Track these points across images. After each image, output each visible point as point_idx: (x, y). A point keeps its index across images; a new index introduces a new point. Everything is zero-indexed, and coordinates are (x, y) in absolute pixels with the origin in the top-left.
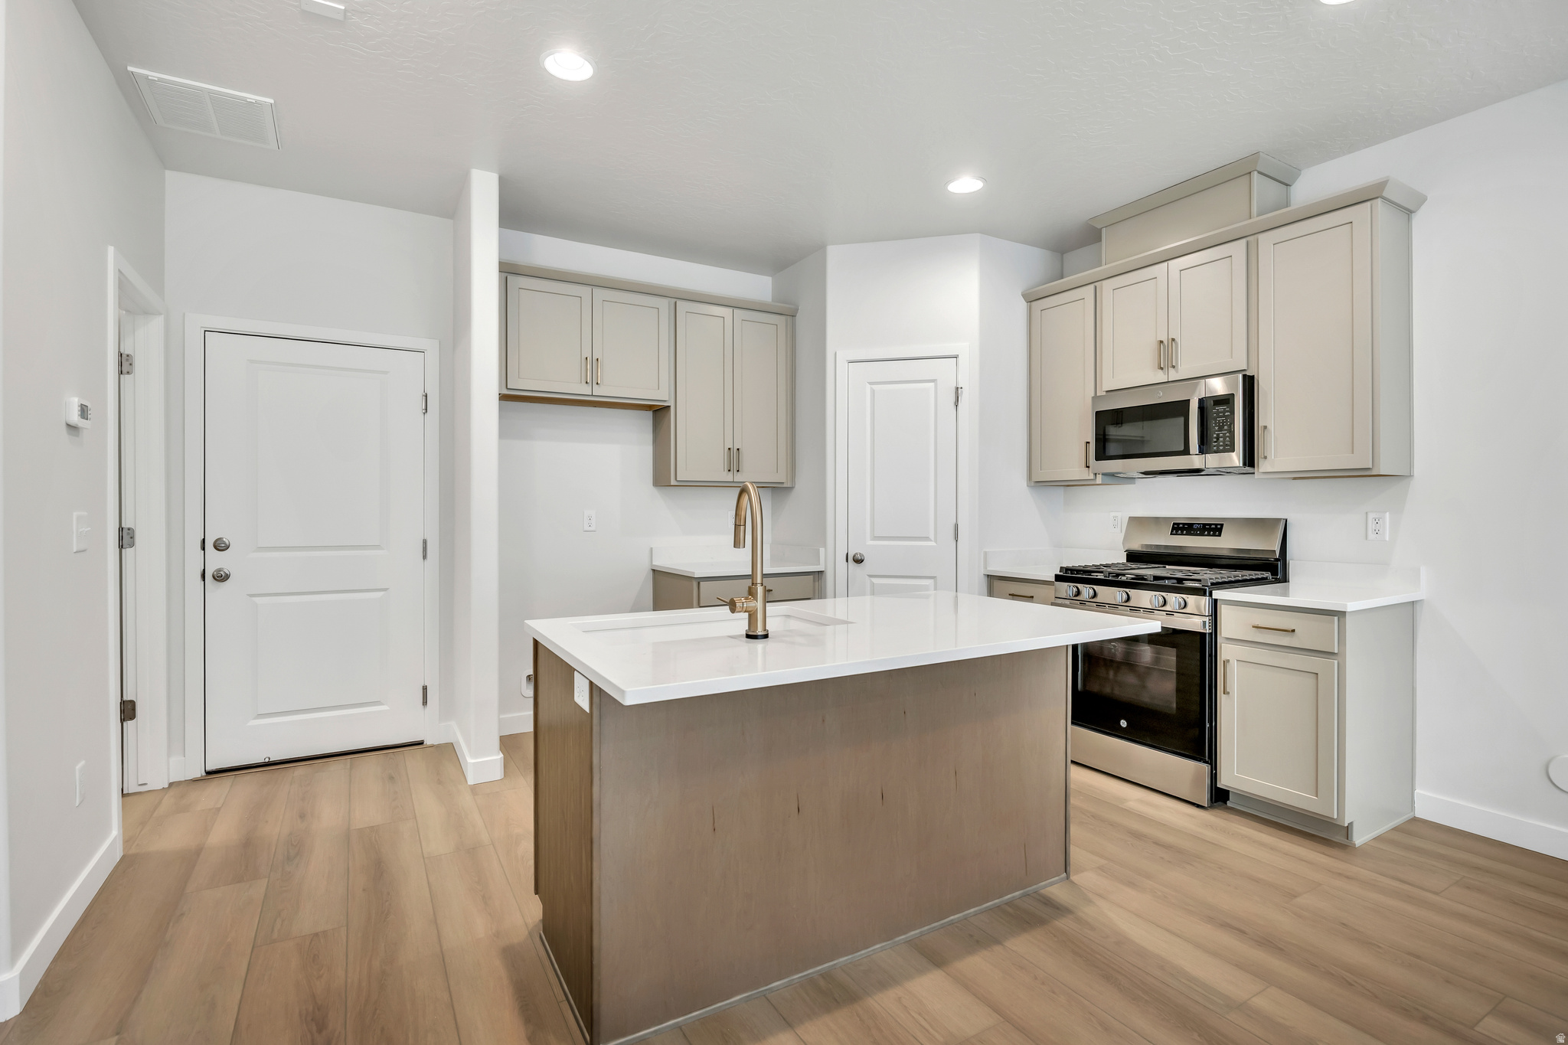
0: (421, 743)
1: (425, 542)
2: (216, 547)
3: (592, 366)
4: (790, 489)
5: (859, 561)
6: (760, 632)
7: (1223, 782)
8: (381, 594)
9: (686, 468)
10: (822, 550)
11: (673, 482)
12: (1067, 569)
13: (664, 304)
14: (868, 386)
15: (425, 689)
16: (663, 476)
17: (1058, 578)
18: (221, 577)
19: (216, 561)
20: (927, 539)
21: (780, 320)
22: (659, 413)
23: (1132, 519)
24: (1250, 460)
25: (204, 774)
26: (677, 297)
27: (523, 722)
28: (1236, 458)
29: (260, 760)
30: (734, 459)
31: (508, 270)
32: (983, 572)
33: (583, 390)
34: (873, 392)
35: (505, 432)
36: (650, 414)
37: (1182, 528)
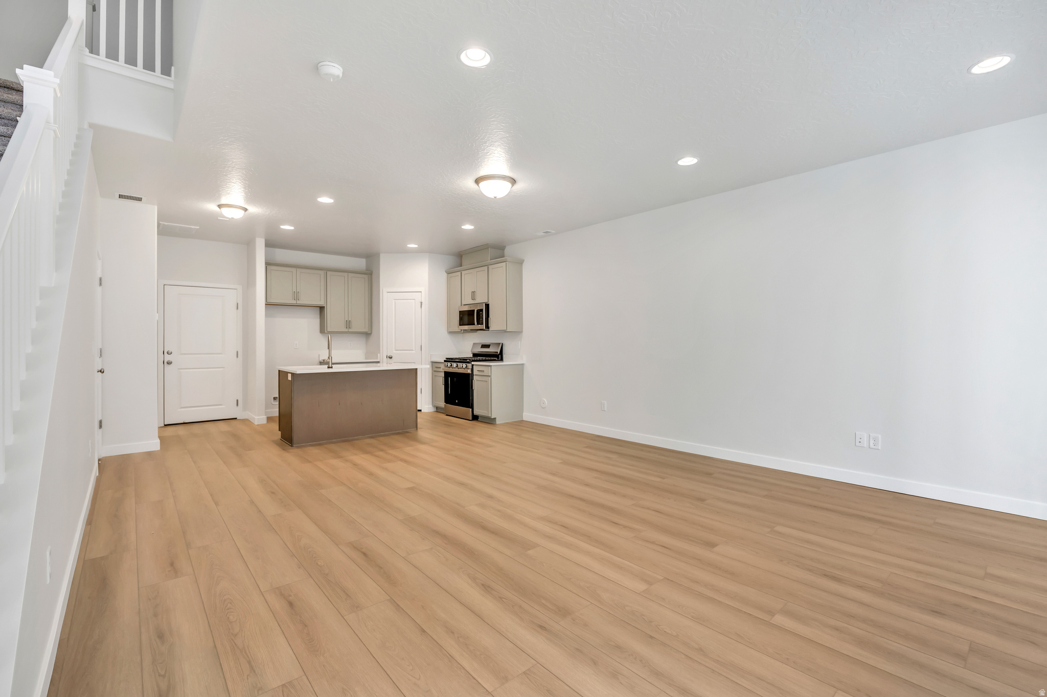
0: (236, 418)
1: (237, 352)
2: (168, 353)
3: (296, 295)
4: (371, 334)
5: (391, 358)
6: (330, 366)
7: (475, 413)
8: (222, 369)
9: (331, 326)
10: (379, 355)
11: (326, 332)
12: (447, 359)
13: (322, 273)
14: (394, 300)
15: (237, 401)
16: (323, 330)
17: (445, 361)
18: (169, 363)
19: (168, 358)
20: (412, 350)
21: (366, 276)
22: (322, 309)
23: (474, 343)
24: (487, 327)
25: (163, 425)
26: (327, 270)
27: (275, 412)
28: (484, 326)
29: (183, 422)
30: (348, 324)
31: (268, 264)
32: (430, 361)
33: (294, 302)
34: (395, 303)
35: (267, 316)
36: (319, 308)
37: (484, 346)
